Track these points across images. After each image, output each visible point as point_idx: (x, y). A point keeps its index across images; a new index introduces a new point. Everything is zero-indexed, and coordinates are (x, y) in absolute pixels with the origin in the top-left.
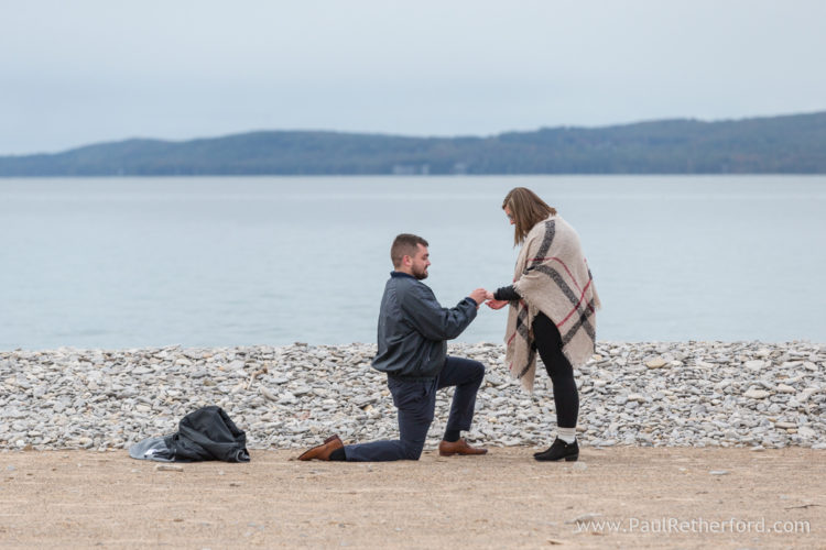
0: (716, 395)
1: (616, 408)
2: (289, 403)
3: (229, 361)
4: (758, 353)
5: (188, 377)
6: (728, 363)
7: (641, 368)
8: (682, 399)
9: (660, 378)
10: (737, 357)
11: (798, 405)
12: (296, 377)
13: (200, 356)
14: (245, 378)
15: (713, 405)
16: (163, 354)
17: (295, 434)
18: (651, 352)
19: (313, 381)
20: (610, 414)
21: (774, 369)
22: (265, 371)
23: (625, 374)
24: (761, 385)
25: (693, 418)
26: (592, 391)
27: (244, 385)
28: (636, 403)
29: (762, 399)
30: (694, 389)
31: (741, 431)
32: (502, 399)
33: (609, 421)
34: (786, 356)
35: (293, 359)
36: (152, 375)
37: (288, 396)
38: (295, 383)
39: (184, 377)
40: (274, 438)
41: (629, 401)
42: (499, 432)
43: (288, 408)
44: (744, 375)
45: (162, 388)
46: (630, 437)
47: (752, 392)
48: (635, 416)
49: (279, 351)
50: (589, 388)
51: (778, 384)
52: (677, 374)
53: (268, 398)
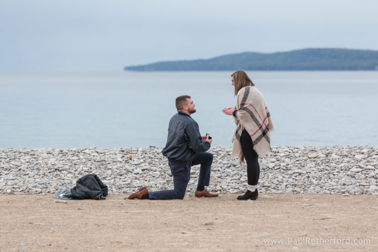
0: (337, 170)
1: (288, 176)
2: (138, 173)
3: (116, 154)
4: (362, 151)
5: (95, 161)
6: (346, 156)
7: (305, 158)
8: (321, 172)
9: (313, 163)
10: (352, 153)
11: (374, 175)
12: (145, 161)
13: (103, 152)
14: (121, 162)
15: (334, 175)
16: (87, 151)
17: (135, 187)
18: (313, 151)
19: (151, 163)
20: (284, 179)
21: (368, 159)
22: (131, 159)
23: (298, 161)
24: (359, 166)
25: (322, 181)
26: (279, 168)
27: (119, 165)
28: (297, 174)
29: (358, 172)
30: (327, 168)
31: (343, 187)
32: (236, 172)
33: (283, 182)
34: (375, 153)
35: (146, 153)
36: (78, 161)
37: (139, 170)
38: (143, 164)
39: (93, 161)
40: (125, 190)
41: (295, 173)
42: (229, 187)
43: (137, 176)
44: (353, 161)
45: (82, 166)
46: (290, 189)
47: (354, 169)
48: (296, 180)
49: (140, 150)
50: (278, 167)
51: (367, 165)
52: (322, 161)
53: (129, 171)
